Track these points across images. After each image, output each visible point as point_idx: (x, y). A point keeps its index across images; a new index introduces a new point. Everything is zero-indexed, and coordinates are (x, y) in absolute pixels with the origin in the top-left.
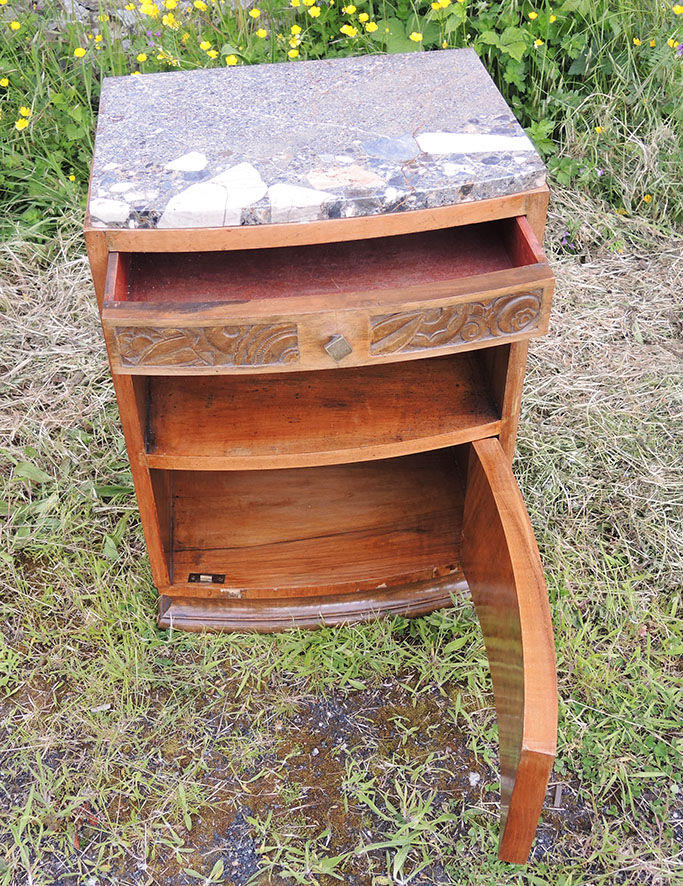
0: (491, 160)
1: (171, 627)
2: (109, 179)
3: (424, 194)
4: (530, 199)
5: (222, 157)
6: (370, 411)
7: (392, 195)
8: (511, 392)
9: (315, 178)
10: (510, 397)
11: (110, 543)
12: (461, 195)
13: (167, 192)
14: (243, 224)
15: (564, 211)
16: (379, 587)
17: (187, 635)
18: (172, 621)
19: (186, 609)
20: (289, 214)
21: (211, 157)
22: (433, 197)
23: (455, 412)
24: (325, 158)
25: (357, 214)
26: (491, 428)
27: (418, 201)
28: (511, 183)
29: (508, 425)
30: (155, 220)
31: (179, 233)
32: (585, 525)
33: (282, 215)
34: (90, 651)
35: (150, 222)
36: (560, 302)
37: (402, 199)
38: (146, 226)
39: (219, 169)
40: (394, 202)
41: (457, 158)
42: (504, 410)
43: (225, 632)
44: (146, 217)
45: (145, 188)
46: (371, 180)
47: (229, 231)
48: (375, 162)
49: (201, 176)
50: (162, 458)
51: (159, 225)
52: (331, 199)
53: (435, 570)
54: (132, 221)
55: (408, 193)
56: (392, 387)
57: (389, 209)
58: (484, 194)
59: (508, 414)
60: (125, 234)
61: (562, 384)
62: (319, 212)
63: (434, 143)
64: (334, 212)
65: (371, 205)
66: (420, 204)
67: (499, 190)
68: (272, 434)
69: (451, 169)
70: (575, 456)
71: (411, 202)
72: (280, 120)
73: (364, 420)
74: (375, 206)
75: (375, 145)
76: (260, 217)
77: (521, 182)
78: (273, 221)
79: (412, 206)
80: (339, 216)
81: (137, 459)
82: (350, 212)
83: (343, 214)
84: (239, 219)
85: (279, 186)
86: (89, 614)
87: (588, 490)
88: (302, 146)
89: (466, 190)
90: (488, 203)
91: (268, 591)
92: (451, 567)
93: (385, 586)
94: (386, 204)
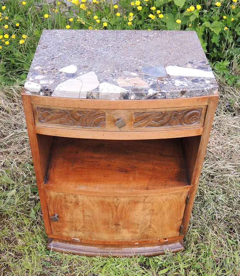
0: (195, 80)
1: (51, 250)
2: (36, 73)
3: (165, 93)
4: (210, 99)
5: (84, 68)
6: (137, 175)
7: (151, 92)
8: (196, 175)
9: (120, 81)
10: (195, 177)
11: (33, 212)
12: (181, 94)
13: (58, 81)
14: (87, 98)
15: (229, 95)
16: (135, 244)
17: (58, 253)
18: (52, 247)
19: (58, 243)
20: (107, 96)
21: (79, 68)
22: (168, 94)
23: (172, 179)
24: (126, 73)
25: (135, 98)
26: (186, 188)
27: (162, 95)
28: (203, 91)
29: (193, 187)
30: (51, 93)
31: (60, 99)
32: (222, 226)
33: (104, 96)
34: (19, 255)
35: (49, 94)
36: (223, 132)
37: (155, 94)
38: (47, 95)
39: (81, 73)
40: (152, 95)
41: (181, 78)
42: (192, 181)
43: (72, 254)
44: (47, 91)
45: (49, 79)
46: (143, 84)
47: (81, 100)
48: (146, 77)
49: (73, 76)
50: (50, 186)
51: (52, 95)
52: (125, 91)
53: (159, 239)
54: (41, 92)
55: (158, 92)
56: (148, 166)
57: (150, 98)
58: (191, 95)
59: (194, 183)
60: (38, 97)
61: (220, 165)
62: (120, 96)
63: (173, 70)
64: (126, 97)
65: (142, 95)
66: (163, 97)
67: (197, 94)
68: (96, 181)
69: (178, 83)
70: (221, 197)
71: (159, 96)
72: (111, 54)
73: (134, 179)
74: (143, 96)
75: (147, 69)
76: (95, 96)
77: (207, 91)
78: (100, 98)
79: (159, 97)
80: (128, 99)
81: (41, 185)
82: (132, 97)
83: (129, 98)
84: (86, 96)
85: (105, 83)
86: (20, 241)
87: (225, 212)
88: (117, 67)
89: (183, 93)
90: (192, 99)
91: (90, 240)
92: (165, 239)
93: (138, 244)
94: (148, 95)
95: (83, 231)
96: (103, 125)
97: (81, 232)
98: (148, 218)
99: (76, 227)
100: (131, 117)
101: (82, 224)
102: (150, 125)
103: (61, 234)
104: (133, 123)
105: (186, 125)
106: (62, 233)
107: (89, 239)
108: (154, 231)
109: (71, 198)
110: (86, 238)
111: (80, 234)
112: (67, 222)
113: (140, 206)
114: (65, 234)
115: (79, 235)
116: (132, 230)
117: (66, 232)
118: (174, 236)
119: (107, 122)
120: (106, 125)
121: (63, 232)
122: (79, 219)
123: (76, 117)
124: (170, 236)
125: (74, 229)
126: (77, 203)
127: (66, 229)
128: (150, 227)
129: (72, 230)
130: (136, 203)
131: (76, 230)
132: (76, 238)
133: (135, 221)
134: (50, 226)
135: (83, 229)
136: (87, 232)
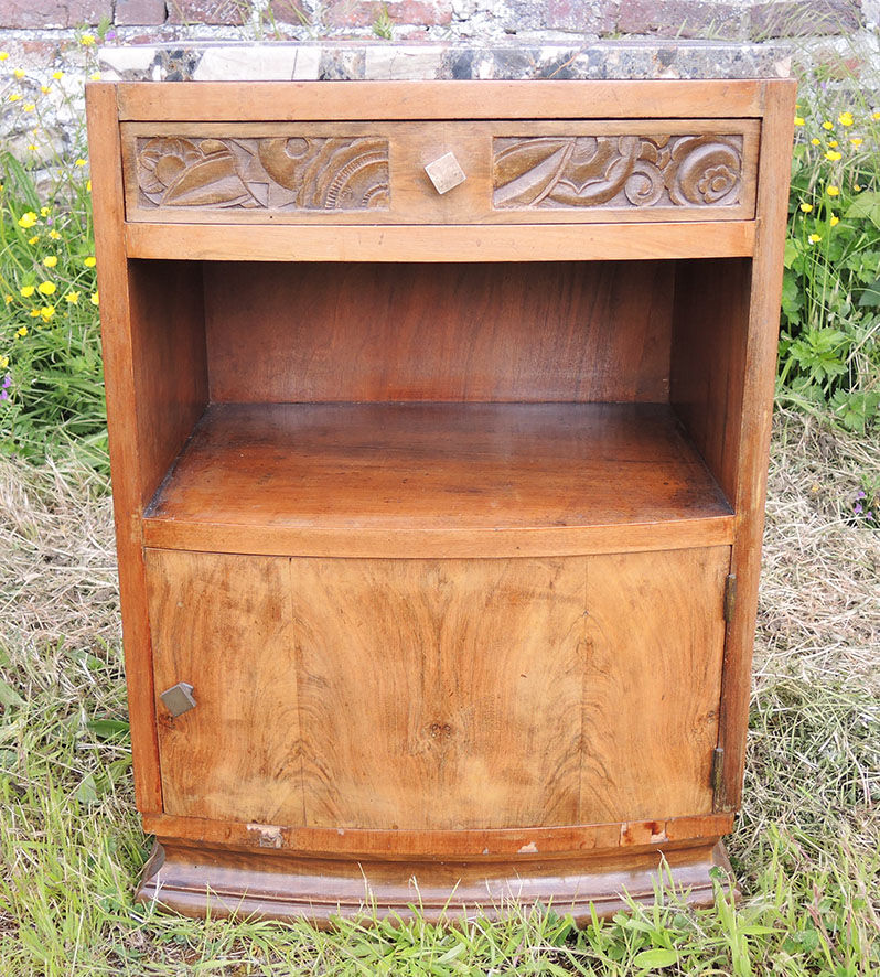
3: (601, 54)
4: (767, 90)
6: (518, 498)
7: (550, 53)
8: (750, 457)
10: (749, 470)
12: (658, 64)
14: (321, 79)
16: (524, 849)
19: (185, 871)
20: (393, 64)
22: (614, 60)
25: (496, 74)
26: (715, 527)
27: (592, 63)
28: (738, 58)
29: (746, 526)
30: (192, 65)
33: (382, 65)
35: (184, 70)
37: (567, 57)
38: (177, 78)
40: (554, 60)
42: (739, 493)
47: (299, 86)
50: (167, 526)
51: (198, 75)
54: (157, 68)
55: (577, 49)
57: (545, 74)
58: (695, 70)
59: (746, 506)
60: (145, 88)
62: (439, 65)
64: (460, 67)
65: (519, 60)
66: (594, 69)
67: (718, 67)
71: (580, 64)
73: (508, 505)
74: (524, 63)
76: (349, 66)
77: (750, 58)
78: (368, 74)
79: (582, 72)
80: (468, 77)
81: (128, 526)
82: (485, 69)
83: (474, 72)
84: (316, 68)
89: (667, 57)
90: (700, 85)
91: (328, 832)
92: (653, 828)
93: (535, 850)
94: (542, 62)
95: (296, 773)
96: (379, 198)
97: (286, 784)
98: (573, 688)
99: (265, 752)
100: (485, 160)
101: (294, 732)
102: (555, 198)
103: (202, 805)
104: (490, 183)
105: (688, 205)
106: (207, 798)
107: (324, 823)
108: (603, 775)
109: (249, 583)
110: (310, 823)
111: (283, 795)
112: (230, 723)
113: (535, 620)
114: (218, 804)
115: (279, 802)
116: (506, 762)
117: (224, 789)
118: (692, 814)
119: (393, 183)
120: (392, 194)
121: (210, 791)
122: (280, 704)
123: (280, 168)
124: (672, 812)
125: (256, 766)
126: (273, 611)
127: (225, 772)
128: (582, 745)
129: (248, 777)
130: (517, 598)
131: (264, 771)
132: (264, 821)
133: (520, 708)
134: (154, 763)
135: (295, 766)
136: (312, 780)
